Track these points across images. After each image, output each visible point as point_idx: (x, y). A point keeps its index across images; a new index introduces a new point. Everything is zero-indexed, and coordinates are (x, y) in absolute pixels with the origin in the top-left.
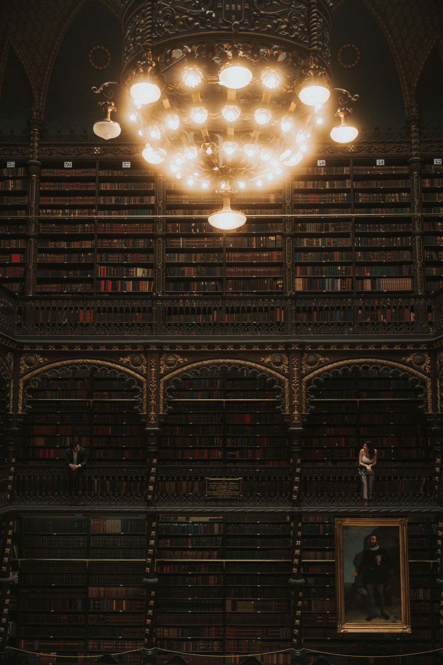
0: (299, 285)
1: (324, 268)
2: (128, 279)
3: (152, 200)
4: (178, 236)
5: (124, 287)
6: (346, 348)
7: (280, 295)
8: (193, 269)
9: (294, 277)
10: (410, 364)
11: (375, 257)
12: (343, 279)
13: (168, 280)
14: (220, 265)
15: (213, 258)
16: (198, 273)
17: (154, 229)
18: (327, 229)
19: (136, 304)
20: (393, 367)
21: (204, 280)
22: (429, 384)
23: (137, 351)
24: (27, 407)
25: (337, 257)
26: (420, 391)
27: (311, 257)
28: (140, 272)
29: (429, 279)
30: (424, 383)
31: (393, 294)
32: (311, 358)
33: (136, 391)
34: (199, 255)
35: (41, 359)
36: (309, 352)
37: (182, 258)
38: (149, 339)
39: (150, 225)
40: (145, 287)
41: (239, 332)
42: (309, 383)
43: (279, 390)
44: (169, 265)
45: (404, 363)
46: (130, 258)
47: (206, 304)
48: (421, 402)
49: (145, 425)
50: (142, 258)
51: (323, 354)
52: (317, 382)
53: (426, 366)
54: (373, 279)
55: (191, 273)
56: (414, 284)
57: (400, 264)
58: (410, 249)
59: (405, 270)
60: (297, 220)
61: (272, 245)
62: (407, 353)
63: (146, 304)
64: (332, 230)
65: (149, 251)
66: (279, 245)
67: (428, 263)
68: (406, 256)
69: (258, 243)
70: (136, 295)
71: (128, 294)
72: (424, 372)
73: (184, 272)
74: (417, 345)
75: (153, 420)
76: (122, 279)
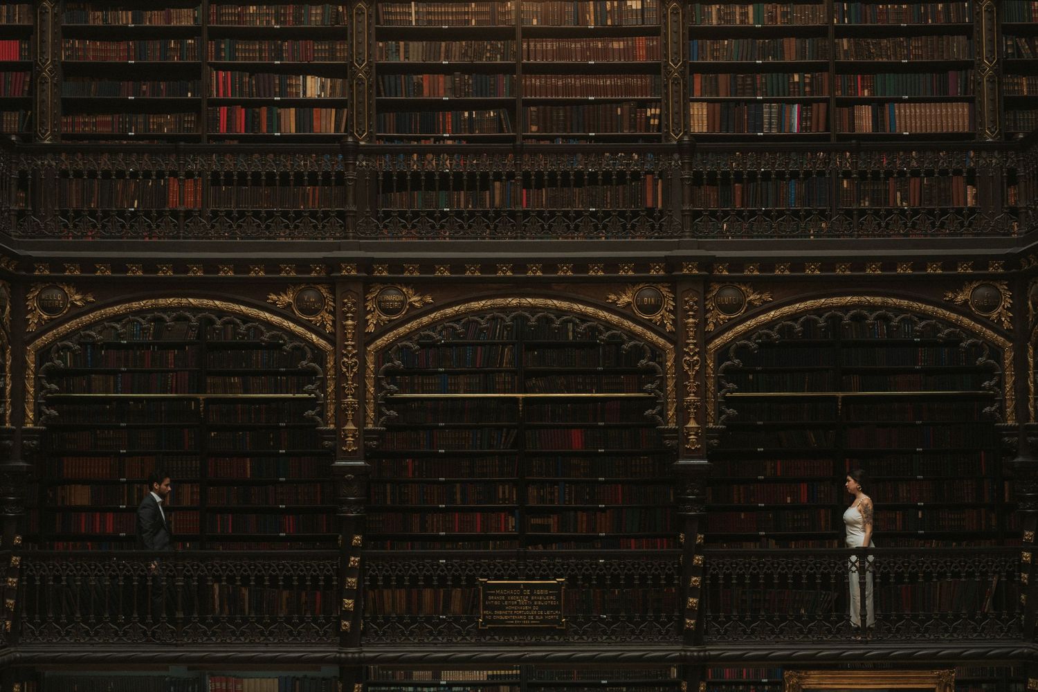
0: (699, 118)
1: (760, 79)
2: (286, 104)
4: (405, 0)
5: (275, 122)
6: (812, 271)
7: (652, 143)
8: (441, 79)
9: (688, 100)
10: (963, 309)
11: (884, 51)
12: (805, 103)
13: (383, 107)
14: (508, 70)
15: (492, 54)
16: (453, 90)
19: (305, 164)
20: (923, 316)
21: (470, 106)
22: (1009, 356)
23: (311, 278)
24: (48, 412)
25: (791, 50)
26: (988, 372)
27: (728, 51)
28: (313, 87)
29: (1012, 104)
30: (997, 353)
31: (925, 142)
32: (729, 295)
33: (310, 374)
34: (458, 46)
35: (77, 297)
36: (723, 281)
37: (415, 52)
38: (339, 250)
40: (326, 123)
41: (555, 232)
42: (722, 353)
43: (650, 372)
44: (384, 70)
45: (950, 306)
46: (289, 52)
47: (472, 164)
48: (990, 400)
49: (332, 454)
50: (319, 51)
51: (758, 284)
52: (742, 351)
53: (1003, 313)
54: (878, 104)
55: (438, 88)
56: (975, 117)
57: (941, 68)
58: (968, 31)
59: (955, 82)
61: (633, 22)
62: (958, 283)
63: (328, 164)
65: (335, 34)
66: (651, 21)
67: (1009, 67)
68: (957, 48)
69: (600, 15)
70: (306, 142)
71: (286, 139)
72: (996, 327)
73: (420, 86)
74: (980, 262)
75: (350, 444)
76: (271, 104)
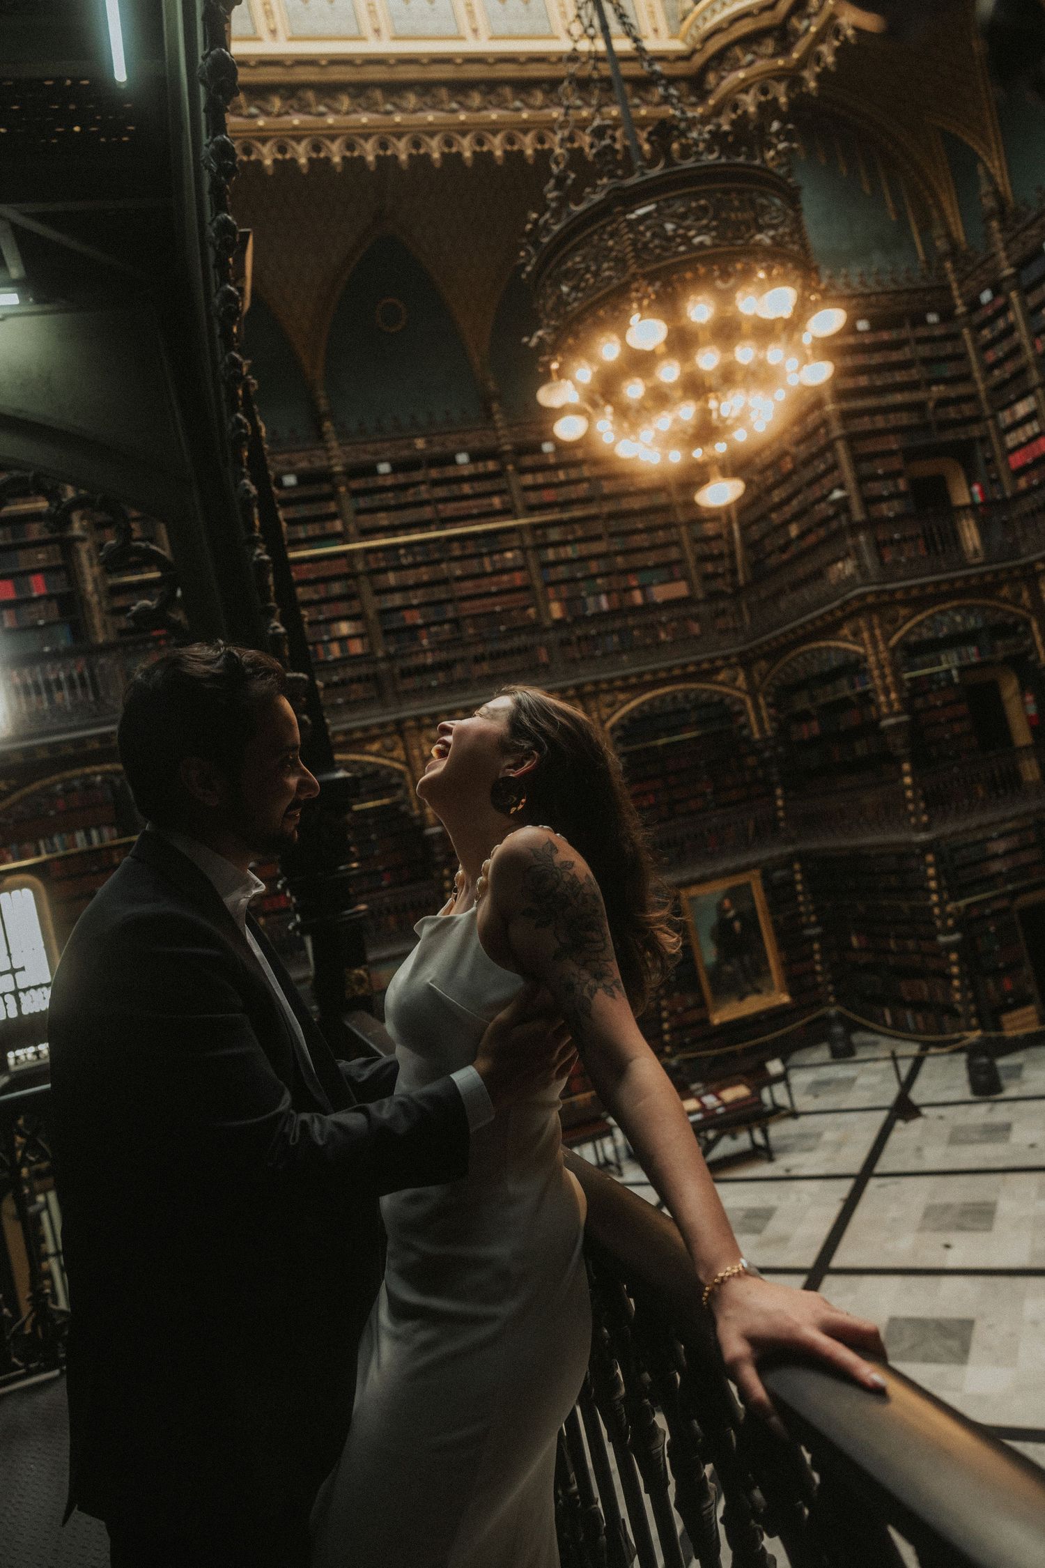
0: (556, 610)
1: (582, 584)
2: (332, 640)
3: (338, 526)
4: (384, 571)
5: (328, 652)
6: (648, 677)
7: (535, 627)
8: (416, 613)
9: (548, 601)
10: (722, 683)
11: (638, 560)
12: (608, 593)
13: (386, 633)
14: (450, 601)
15: (440, 593)
16: (424, 617)
17: (351, 565)
18: (573, 532)
19: (350, 672)
20: (705, 690)
21: (434, 624)
22: (749, 704)
25: (594, 567)
26: (741, 713)
27: (562, 572)
28: (345, 628)
29: (707, 577)
30: (743, 702)
31: (669, 604)
32: (608, 698)
33: (398, 786)
34: (420, 592)
36: (607, 692)
37: (397, 600)
39: (344, 561)
40: (356, 647)
42: (613, 729)
44: (383, 613)
45: (716, 683)
46: (327, 611)
47: (443, 656)
48: (744, 726)
49: (423, 827)
50: (343, 608)
51: (622, 690)
52: (623, 727)
53: (741, 680)
54: (643, 588)
55: (415, 618)
56: (691, 587)
57: (668, 565)
58: (677, 543)
59: (677, 571)
60: (535, 527)
61: (510, 564)
62: (717, 671)
63: (364, 670)
64: (580, 533)
65: (348, 597)
66: (520, 562)
67: (703, 559)
68: (674, 553)
69: (493, 563)
70: (348, 660)
71: (336, 660)
72: (739, 689)
73: (403, 619)
74: (726, 658)
75: (431, 820)
76: (323, 642)
